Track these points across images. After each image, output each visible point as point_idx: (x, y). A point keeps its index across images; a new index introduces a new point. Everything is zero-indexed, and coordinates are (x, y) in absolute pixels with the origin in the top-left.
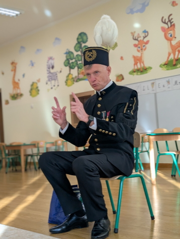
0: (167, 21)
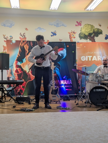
0: (23, 35)
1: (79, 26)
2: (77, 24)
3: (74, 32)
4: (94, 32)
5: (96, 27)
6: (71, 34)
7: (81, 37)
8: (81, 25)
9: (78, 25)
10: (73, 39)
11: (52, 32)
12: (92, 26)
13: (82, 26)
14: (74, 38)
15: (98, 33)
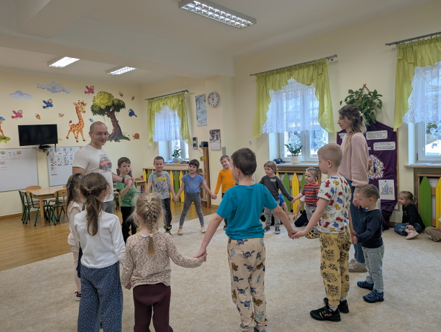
1: (91, 94)
2: (87, 91)
3: (82, 103)
4: (113, 105)
5: (117, 97)
6: (79, 106)
7: (95, 112)
8: (93, 92)
9: (89, 92)
10: (82, 114)
11: (44, 102)
12: (110, 95)
13: (95, 94)
14: (84, 112)
15: (119, 106)
